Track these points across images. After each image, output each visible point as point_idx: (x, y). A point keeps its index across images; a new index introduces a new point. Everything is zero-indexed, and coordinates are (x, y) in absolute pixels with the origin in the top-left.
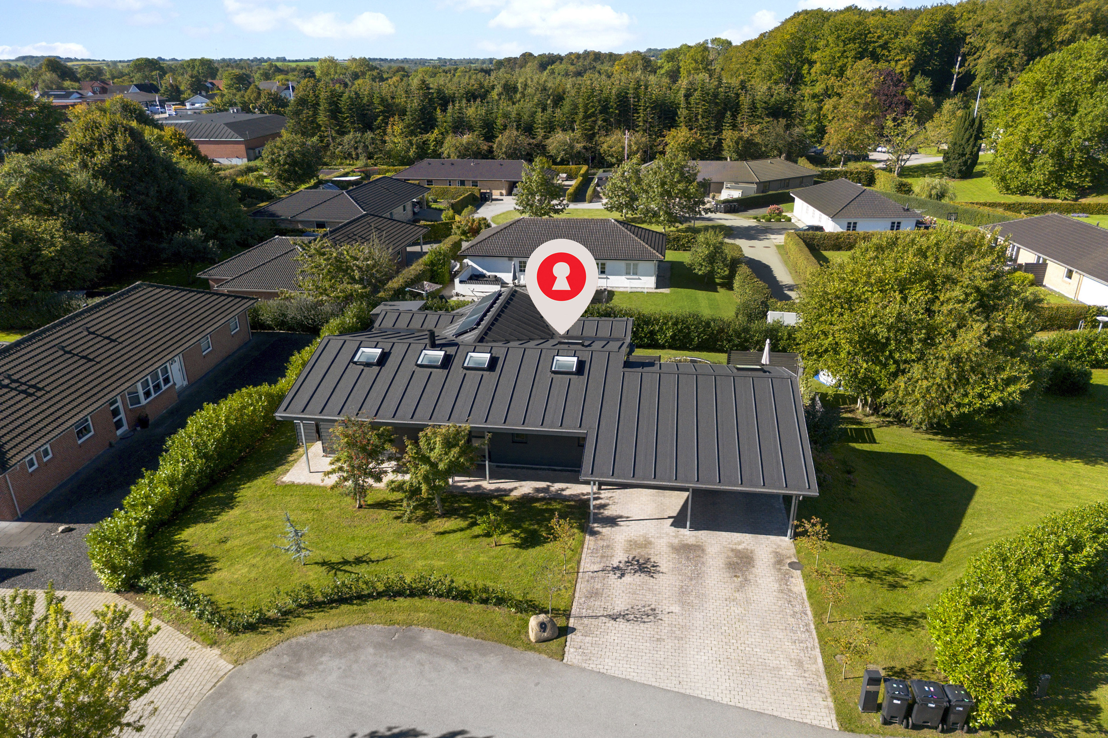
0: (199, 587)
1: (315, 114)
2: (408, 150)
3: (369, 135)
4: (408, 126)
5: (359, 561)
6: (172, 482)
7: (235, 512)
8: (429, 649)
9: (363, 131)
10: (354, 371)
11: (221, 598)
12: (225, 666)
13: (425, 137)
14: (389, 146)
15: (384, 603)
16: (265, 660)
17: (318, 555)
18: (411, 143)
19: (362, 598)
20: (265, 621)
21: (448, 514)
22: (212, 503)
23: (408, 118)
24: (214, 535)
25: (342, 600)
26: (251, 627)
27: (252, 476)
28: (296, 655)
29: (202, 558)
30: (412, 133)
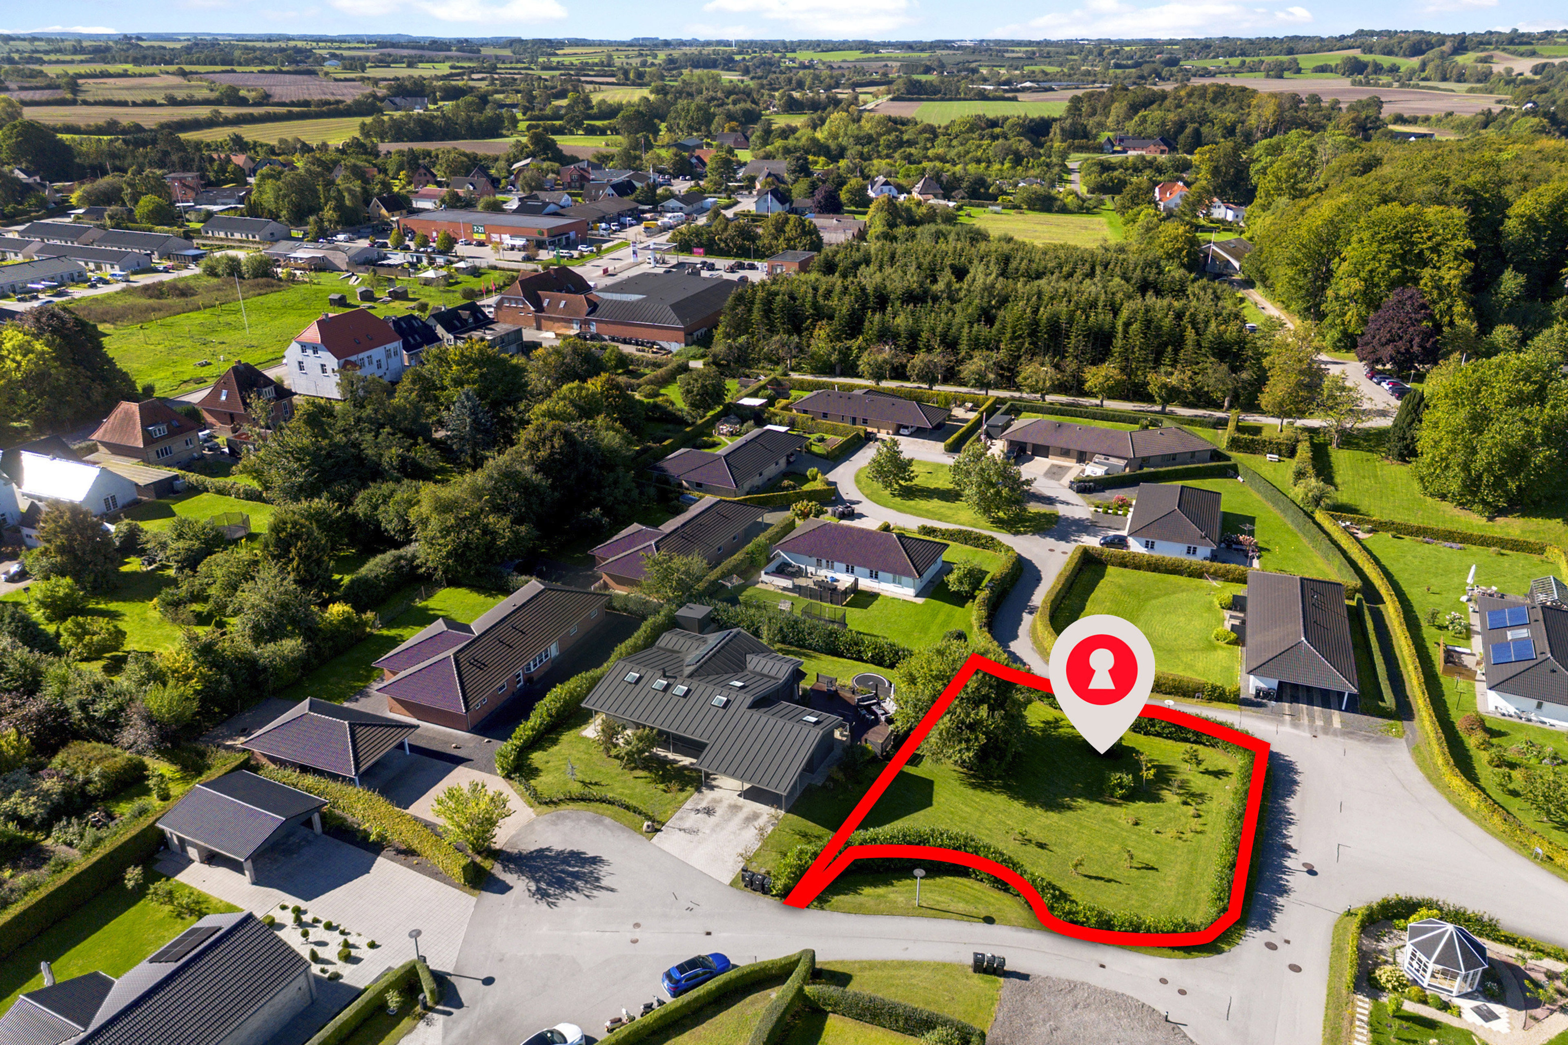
0: (533, 782)
1: (750, 311)
2: (830, 355)
3: (795, 339)
4: (834, 331)
5: (596, 784)
6: (533, 729)
7: (556, 748)
8: (606, 826)
9: (790, 334)
10: (623, 685)
11: (539, 789)
12: (533, 816)
13: (849, 343)
14: (813, 348)
15: (597, 804)
16: (547, 817)
17: (580, 776)
18: (834, 348)
19: (590, 800)
20: (552, 802)
21: (644, 768)
22: (547, 740)
23: (836, 321)
24: (545, 759)
25: (583, 800)
26: (546, 803)
27: (569, 729)
28: (558, 817)
29: (537, 769)
30: (839, 339)
